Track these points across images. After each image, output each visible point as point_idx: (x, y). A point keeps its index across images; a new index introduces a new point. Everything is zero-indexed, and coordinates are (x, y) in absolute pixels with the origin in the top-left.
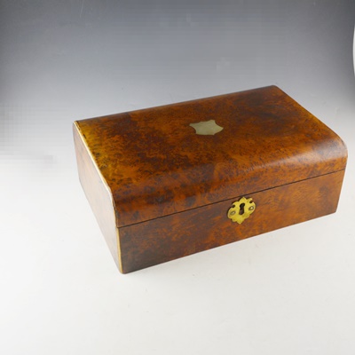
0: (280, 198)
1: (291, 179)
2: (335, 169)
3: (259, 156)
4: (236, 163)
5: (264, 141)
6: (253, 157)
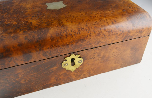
0: (102, 54)
1: (110, 41)
2: (143, 35)
3: (85, 24)
4: (67, 28)
5: (92, 13)
6: (81, 24)
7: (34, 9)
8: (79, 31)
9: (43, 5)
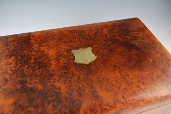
3: (122, 94)
4: (102, 101)
5: (128, 76)
6: (117, 94)
7: (59, 60)
8: (115, 104)
9: (68, 54)
